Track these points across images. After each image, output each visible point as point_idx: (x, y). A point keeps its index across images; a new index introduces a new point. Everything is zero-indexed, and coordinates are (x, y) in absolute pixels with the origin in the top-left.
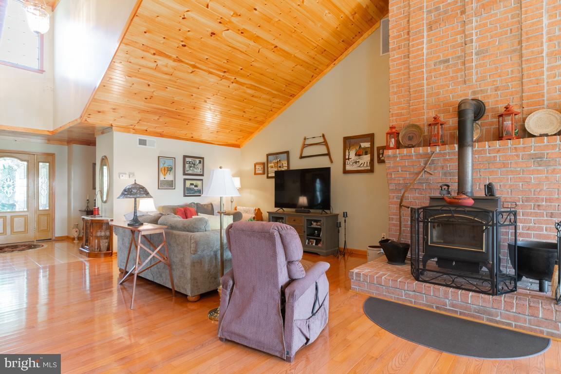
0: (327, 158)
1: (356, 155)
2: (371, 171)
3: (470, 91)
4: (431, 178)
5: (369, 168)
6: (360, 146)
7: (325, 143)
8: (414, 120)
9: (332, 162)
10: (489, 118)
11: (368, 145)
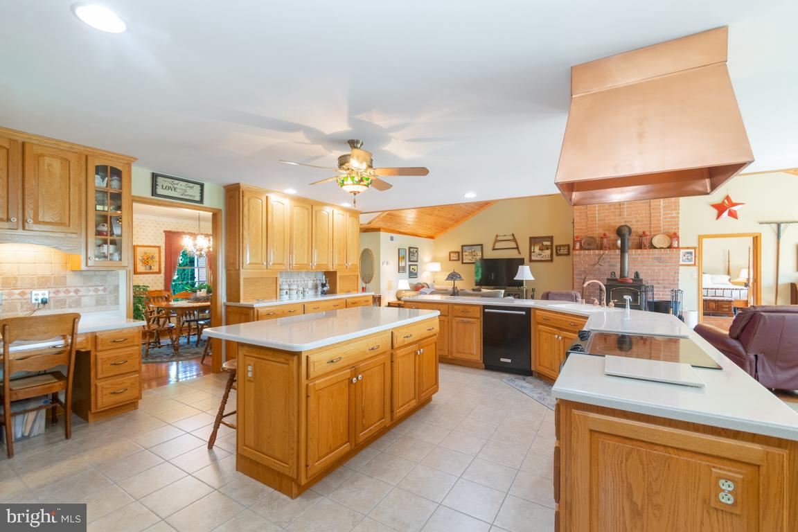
0: (516, 250)
1: (540, 249)
2: (551, 260)
3: (623, 220)
4: (602, 267)
6: (543, 244)
7: (515, 240)
8: (590, 234)
9: (520, 253)
10: (633, 236)
11: (548, 243)
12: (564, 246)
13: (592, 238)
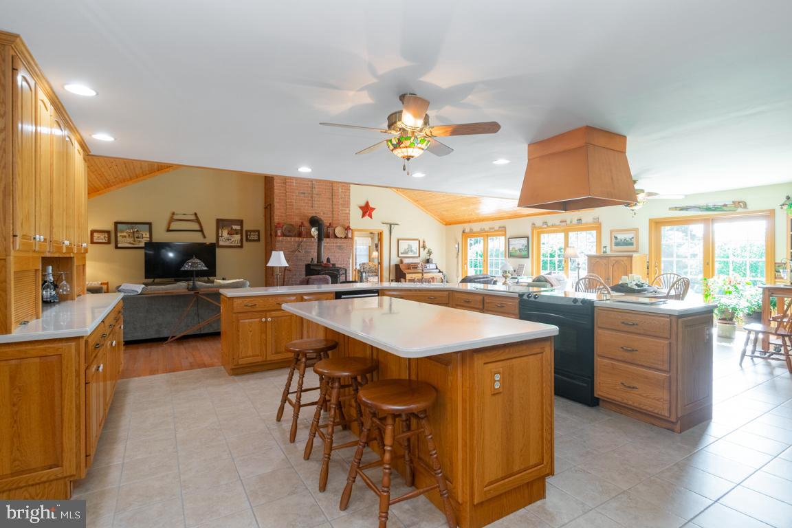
0: (200, 234)
1: (228, 234)
2: (241, 246)
3: (315, 212)
4: (300, 253)
5: (239, 244)
6: (232, 228)
7: (198, 221)
8: (289, 221)
9: (204, 237)
11: (238, 227)
12: (254, 231)
13: (292, 225)
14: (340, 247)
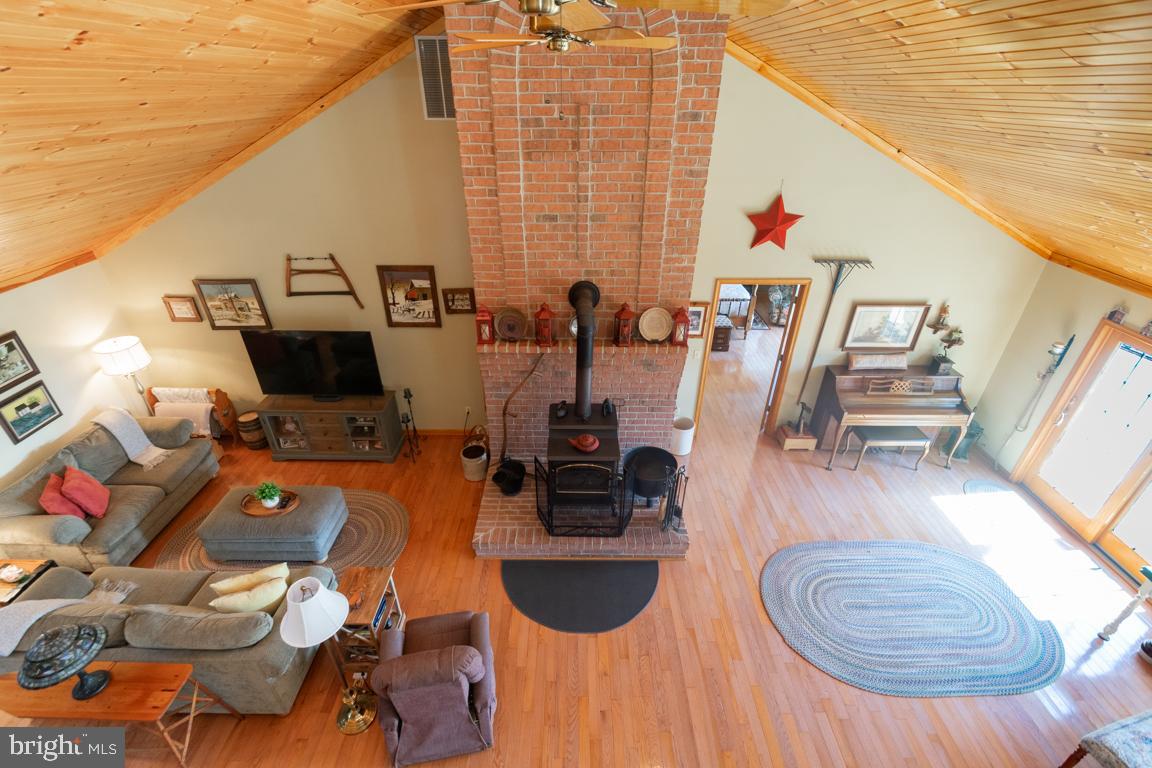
0: (350, 298)
1: (406, 298)
2: (438, 324)
3: (584, 269)
5: (434, 320)
6: (412, 285)
7: (339, 271)
9: (361, 305)
10: (603, 308)
11: (425, 284)
12: (461, 291)
13: (517, 311)
14: (648, 364)
